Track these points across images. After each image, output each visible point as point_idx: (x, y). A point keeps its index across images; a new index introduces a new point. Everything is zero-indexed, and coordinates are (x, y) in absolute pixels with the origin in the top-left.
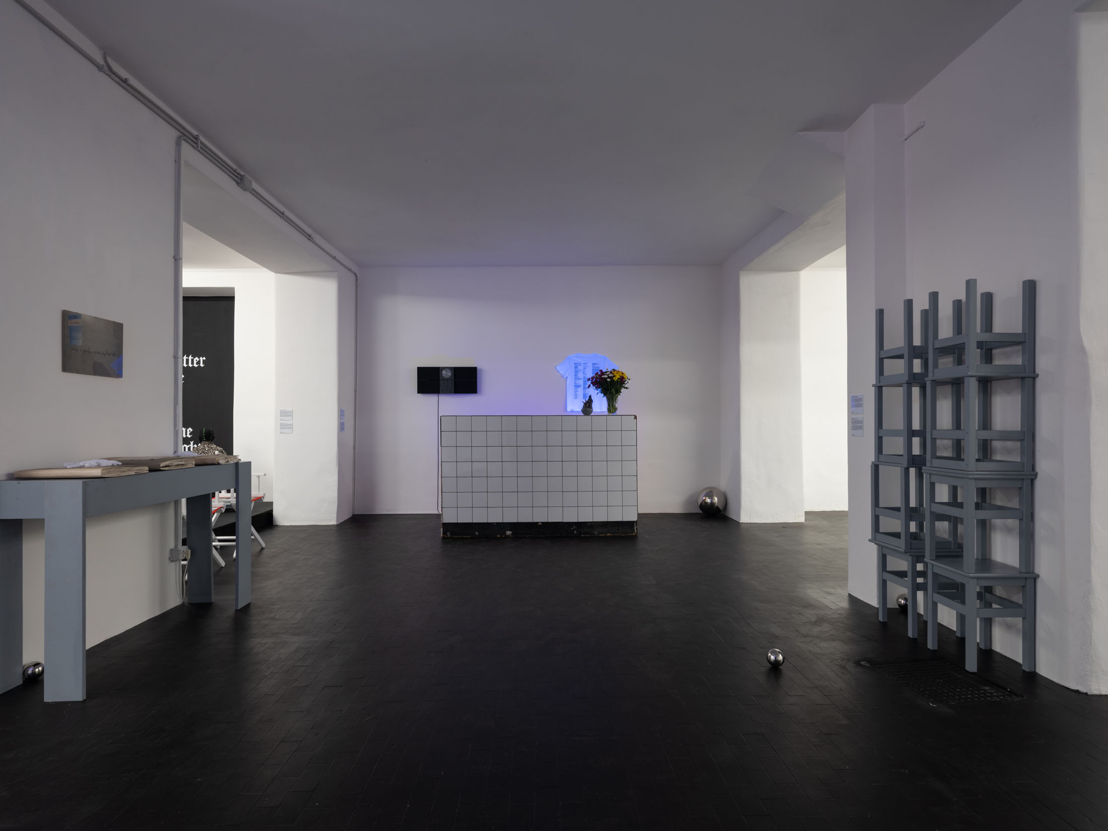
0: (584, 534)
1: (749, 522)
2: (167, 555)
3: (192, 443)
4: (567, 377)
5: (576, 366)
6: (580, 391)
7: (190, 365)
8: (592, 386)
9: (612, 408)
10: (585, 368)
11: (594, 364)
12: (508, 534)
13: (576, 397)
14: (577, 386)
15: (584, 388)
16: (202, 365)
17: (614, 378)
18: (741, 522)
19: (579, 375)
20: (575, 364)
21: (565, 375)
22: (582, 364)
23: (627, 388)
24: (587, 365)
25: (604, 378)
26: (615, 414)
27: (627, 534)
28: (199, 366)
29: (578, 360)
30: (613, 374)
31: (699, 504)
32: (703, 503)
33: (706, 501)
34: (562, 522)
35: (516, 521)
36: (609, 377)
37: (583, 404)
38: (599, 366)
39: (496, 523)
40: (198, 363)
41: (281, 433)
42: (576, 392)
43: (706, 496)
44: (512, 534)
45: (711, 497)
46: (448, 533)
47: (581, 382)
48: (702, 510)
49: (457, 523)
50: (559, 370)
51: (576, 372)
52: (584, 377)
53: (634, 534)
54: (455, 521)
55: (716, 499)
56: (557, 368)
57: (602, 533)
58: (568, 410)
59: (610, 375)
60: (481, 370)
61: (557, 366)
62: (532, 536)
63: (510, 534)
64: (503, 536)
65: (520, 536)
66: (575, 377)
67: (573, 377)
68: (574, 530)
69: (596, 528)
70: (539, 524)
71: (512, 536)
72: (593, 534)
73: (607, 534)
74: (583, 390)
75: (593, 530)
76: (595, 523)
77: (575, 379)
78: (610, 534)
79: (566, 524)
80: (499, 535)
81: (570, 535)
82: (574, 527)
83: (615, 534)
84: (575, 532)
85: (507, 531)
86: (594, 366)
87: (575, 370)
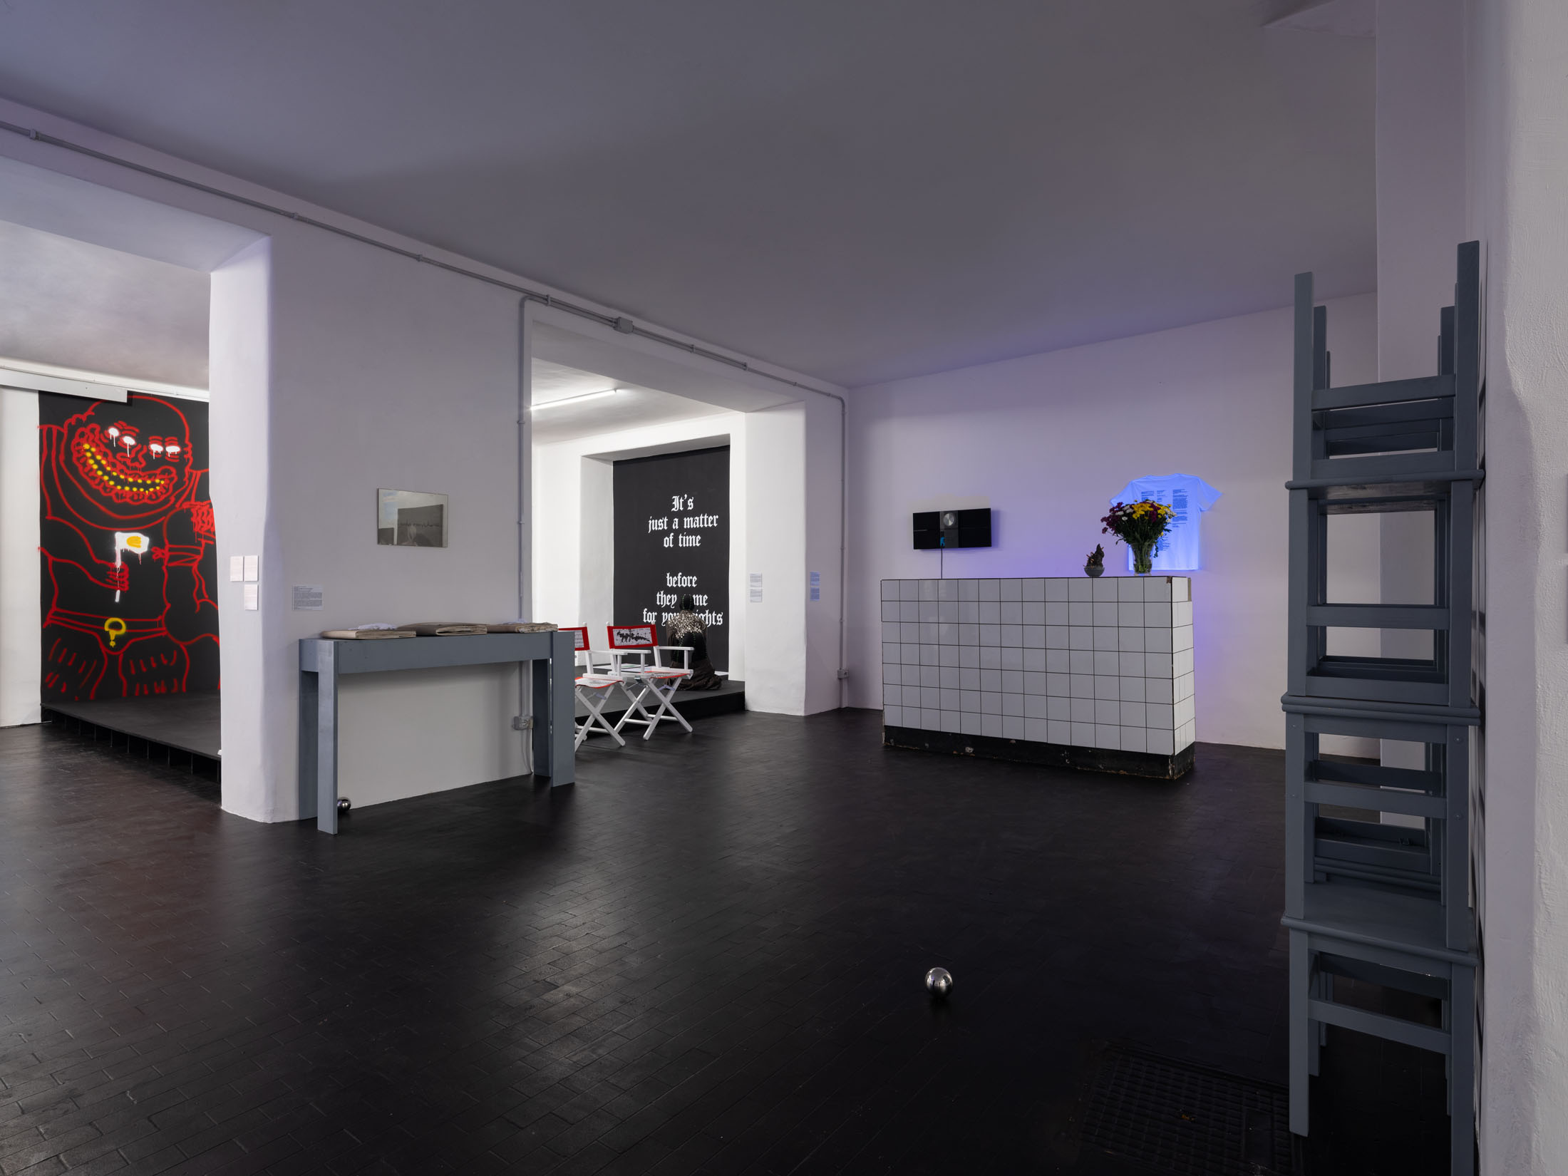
0: (1080, 767)
2: (510, 722)
3: (707, 611)
5: (1146, 496)
7: (706, 526)
8: (1109, 530)
9: (1143, 565)
10: (1160, 499)
12: (968, 751)
16: (715, 525)
17: (1134, 516)
20: (1142, 493)
22: (1156, 494)
23: (1168, 531)
24: (1163, 494)
25: (1119, 515)
26: (1147, 575)
27: (1155, 775)
28: (713, 526)
29: (1149, 487)
30: (1133, 508)
34: (1047, 743)
35: (979, 734)
38: (1185, 494)
39: (953, 733)
40: (712, 522)
41: (751, 601)
44: (973, 752)
46: (892, 740)
49: (902, 728)
53: (1167, 777)
54: (899, 724)
57: (1112, 768)
59: (1128, 511)
60: (998, 512)
61: (1113, 498)
62: (1002, 758)
63: (971, 751)
64: (961, 754)
65: (984, 756)
68: (1065, 758)
69: (1102, 759)
70: (1011, 741)
71: (973, 755)
72: (1096, 768)
73: (1119, 770)
75: (1097, 762)
76: (1099, 751)
78: (1126, 772)
79: (1053, 746)
80: (955, 751)
81: (1060, 766)
82: (1066, 753)
83: (1134, 773)
84: (1068, 762)
85: (967, 746)
86: (1176, 494)
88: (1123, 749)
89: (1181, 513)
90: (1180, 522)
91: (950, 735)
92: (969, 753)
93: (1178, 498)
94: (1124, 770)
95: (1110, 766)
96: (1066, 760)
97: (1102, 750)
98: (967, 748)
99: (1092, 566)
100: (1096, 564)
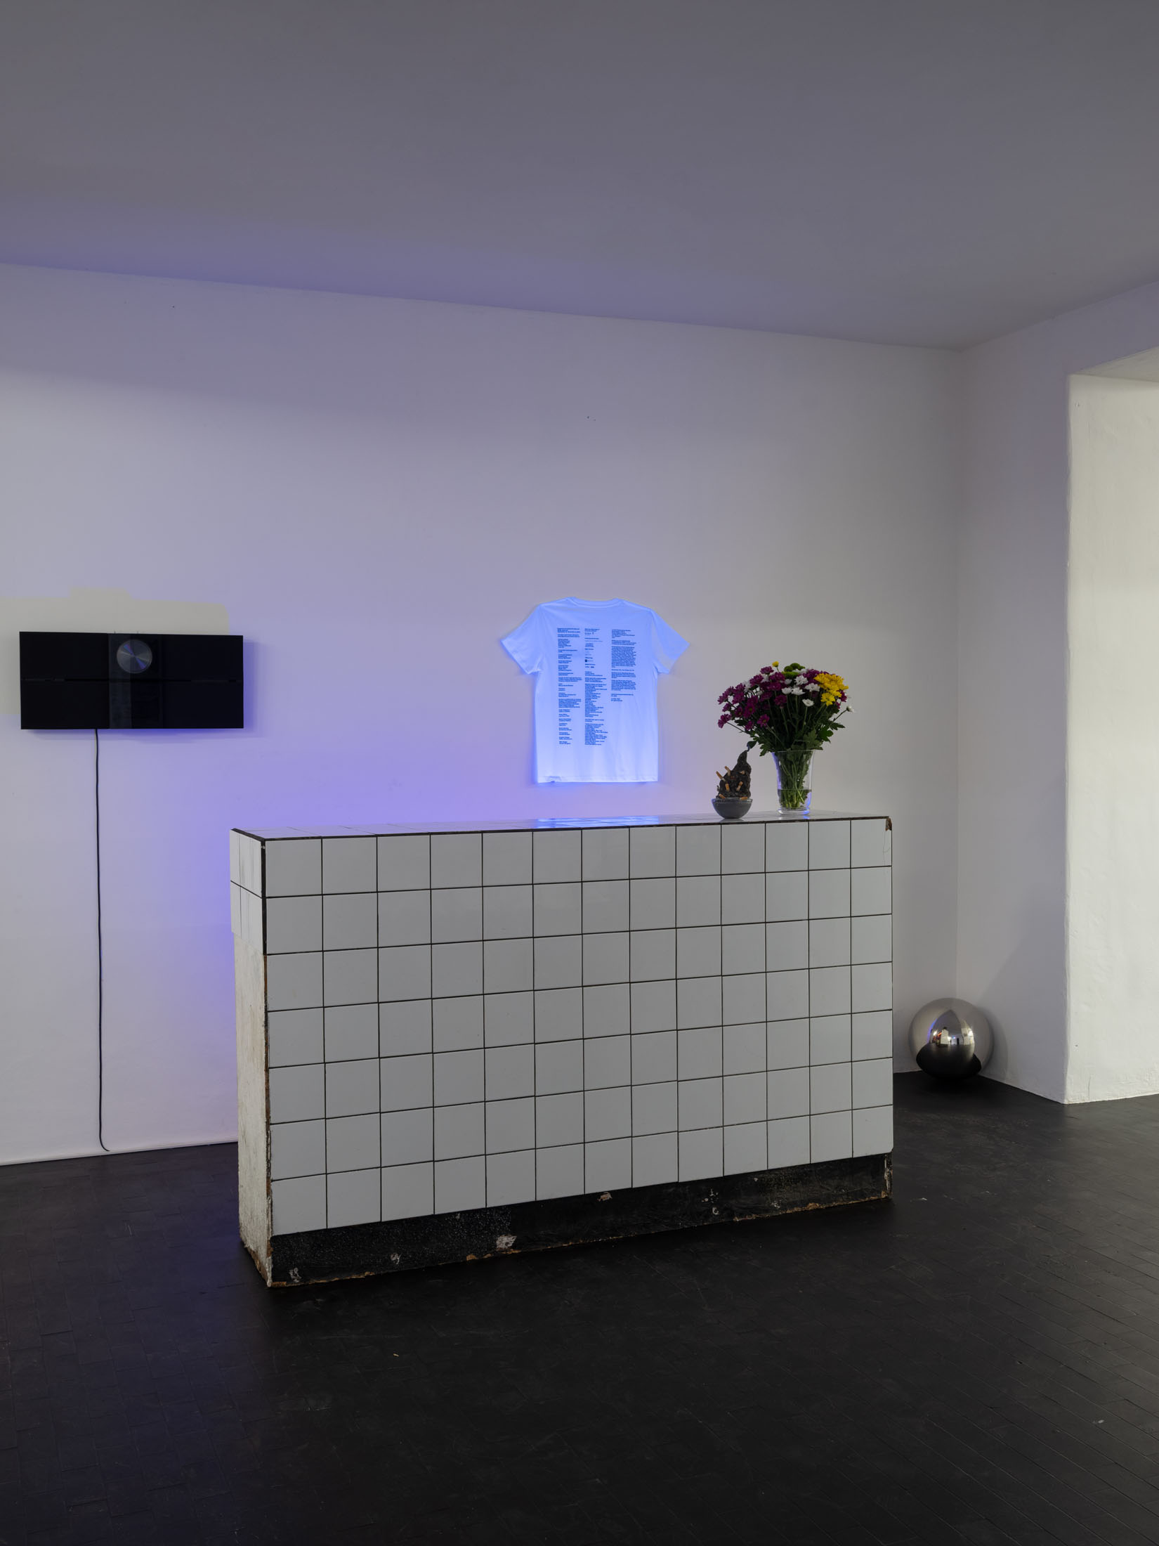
0: (740, 1215)
1: (1088, 1101)
4: (535, 674)
5: (564, 636)
6: (577, 716)
9: (791, 792)
10: (590, 645)
11: (616, 633)
12: (503, 1246)
13: (564, 738)
14: (566, 703)
15: (590, 709)
18: (1066, 1102)
19: (571, 666)
20: (559, 630)
21: (529, 668)
22: (582, 635)
24: (596, 635)
25: (791, 696)
27: (863, 1196)
29: (572, 621)
32: (933, 1045)
33: (943, 1042)
34: (676, 1183)
35: (530, 1198)
36: (807, 695)
37: (719, 780)
38: (631, 639)
39: (462, 1213)
42: (564, 720)
43: (943, 1024)
44: (514, 1247)
45: (955, 1029)
46: (292, 1272)
47: (578, 690)
49: (327, 1232)
50: (510, 649)
51: (564, 658)
52: (587, 673)
54: (315, 1223)
55: (970, 1033)
56: (505, 642)
57: (794, 1204)
58: (541, 779)
59: (812, 687)
60: (252, 647)
61: (505, 637)
62: (581, 1241)
63: (511, 1245)
64: (486, 1257)
65: (541, 1248)
66: (560, 674)
67: (556, 671)
68: (710, 1205)
69: (778, 1188)
70: (602, 1197)
71: (517, 1252)
72: (767, 1211)
73: (807, 1204)
74: (586, 715)
75: (769, 1198)
76: (773, 1175)
77: (561, 679)
78: (818, 1205)
79: (687, 1187)
80: (471, 1253)
81: (701, 1224)
82: (712, 1195)
83: (831, 1202)
84: (715, 1212)
85: (501, 1235)
86: (617, 639)
87: (561, 651)
88: (818, 1158)
91: (458, 1217)
92: (506, 1250)
93: (620, 646)
94: (815, 1201)
95: (791, 1200)
96: (714, 1209)
97: (777, 1172)
98: (500, 1239)
99: (731, 796)
100: (737, 792)
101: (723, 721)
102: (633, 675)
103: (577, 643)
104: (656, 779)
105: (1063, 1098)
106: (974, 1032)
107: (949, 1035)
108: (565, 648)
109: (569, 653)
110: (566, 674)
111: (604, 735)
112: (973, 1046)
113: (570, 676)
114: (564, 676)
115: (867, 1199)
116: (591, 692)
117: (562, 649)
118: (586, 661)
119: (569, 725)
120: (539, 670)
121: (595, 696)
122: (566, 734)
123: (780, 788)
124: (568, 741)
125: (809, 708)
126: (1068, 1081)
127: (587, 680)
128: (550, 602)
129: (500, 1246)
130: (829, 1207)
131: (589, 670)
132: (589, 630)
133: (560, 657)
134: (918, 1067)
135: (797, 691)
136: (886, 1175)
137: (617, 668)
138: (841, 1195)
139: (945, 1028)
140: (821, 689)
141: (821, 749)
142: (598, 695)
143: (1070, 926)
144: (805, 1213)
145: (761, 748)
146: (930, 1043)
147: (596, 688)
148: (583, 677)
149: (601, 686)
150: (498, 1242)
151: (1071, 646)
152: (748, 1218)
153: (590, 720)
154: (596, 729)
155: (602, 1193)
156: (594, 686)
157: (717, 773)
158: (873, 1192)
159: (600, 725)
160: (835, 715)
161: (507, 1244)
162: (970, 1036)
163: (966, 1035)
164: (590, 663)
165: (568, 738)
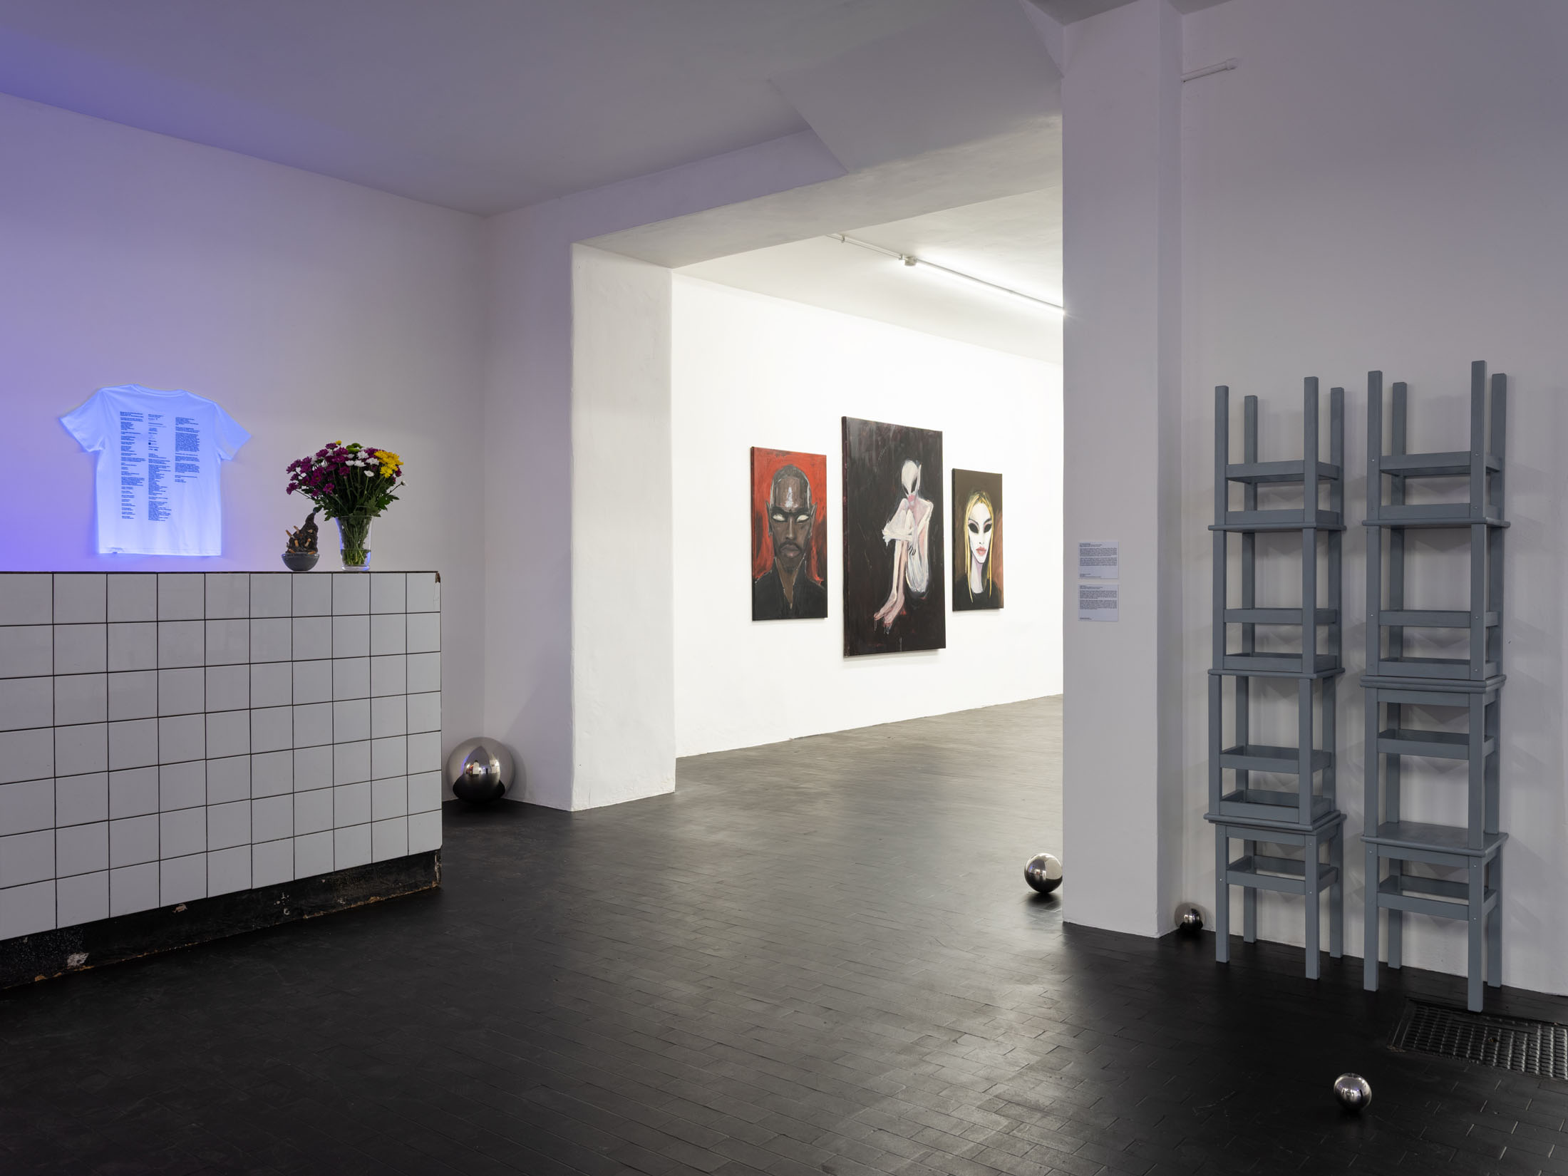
0: (309, 913)
1: (588, 808)
4: (97, 454)
5: (127, 421)
6: (141, 494)
9: (353, 552)
10: (153, 430)
11: (180, 420)
12: (75, 964)
13: (127, 513)
14: (129, 481)
15: (153, 488)
18: (572, 810)
19: (133, 447)
20: (122, 413)
21: (90, 447)
22: (146, 420)
24: (159, 421)
27: (417, 887)
29: (134, 406)
31: (454, 781)
32: (467, 776)
33: (475, 772)
34: (250, 890)
35: (103, 916)
36: (368, 467)
38: (195, 427)
39: (30, 936)
42: (126, 497)
43: (474, 758)
44: (86, 963)
45: (484, 761)
47: (142, 470)
48: (458, 796)
50: (70, 427)
51: (127, 441)
52: (151, 455)
53: (434, 886)
55: (497, 764)
56: (65, 421)
57: (358, 899)
58: (102, 550)
59: (372, 461)
61: (65, 416)
62: (156, 951)
63: (83, 962)
64: (56, 976)
65: (115, 962)
66: (123, 454)
67: (118, 452)
68: (281, 907)
69: (344, 887)
70: (177, 908)
71: (89, 967)
72: (334, 907)
73: (369, 898)
74: (150, 494)
75: (335, 895)
76: (339, 876)
77: (124, 459)
78: (378, 898)
79: (260, 893)
80: (40, 974)
81: (273, 925)
82: (284, 898)
83: (390, 895)
84: (286, 912)
85: (72, 953)
86: (180, 426)
87: (124, 433)
88: (378, 858)
89: (188, 459)
90: (187, 474)
91: (26, 941)
92: (77, 967)
93: (184, 432)
94: (375, 895)
95: (355, 896)
96: (285, 910)
97: (343, 873)
98: (71, 957)
99: (300, 551)
100: (305, 547)
101: (291, 488)
102: (197, 460)
103: (138, 426)
104: (219, 553)
105: (570, 805)
106: (500, 762)
107: (480, 766)
108: (129, 430)
109: (133, 435)
110: (130, 455)
111: (168, 512)
112: (499, 774)
113: (133, 456)
114: (127, 456)
115: (420, 889)
116: (154, 472)
117: (125, 431)
118: (150, 444)
119: (132, 501)
120: (101, 449)
121: (158, 476)
122: (129, 509)
123: (343, 548)
124: (131, 516)
125: (370, 478)
126: (574, 794)
127: (150, 461)
128: (115, 387)
129: (72, 964)
130: (389, 899)
131: (153, 452)
132: (153, 416)
133: (123, 438)
134: (454, 795)
135: (359, 464)
136: (436, 868)
137: (180, 452)
138: (399, 888)
139: (476, 761)
140: (380, 463)
141: (379, 516)
142: (161, 476)
143: (575, 672)
144: (367, 906)
145: (326, 514)
146: (463, 775)
147: (160, 469)
148: (147, 458)
149: (165, 467)
150: (69, 961)
151: (574, 453)
152: (316, 915)
153: (153, 498)
154: (159, 506)
155: (177, 905)
156: (157, 467)
157: (287, 531)
158: (425, 883)
159: (164, 503)
160: (391, 488)
161: (78, 961)
162: (496, 766)
163: (493, 765)
164: (155, 446)
165: (131, 513)
